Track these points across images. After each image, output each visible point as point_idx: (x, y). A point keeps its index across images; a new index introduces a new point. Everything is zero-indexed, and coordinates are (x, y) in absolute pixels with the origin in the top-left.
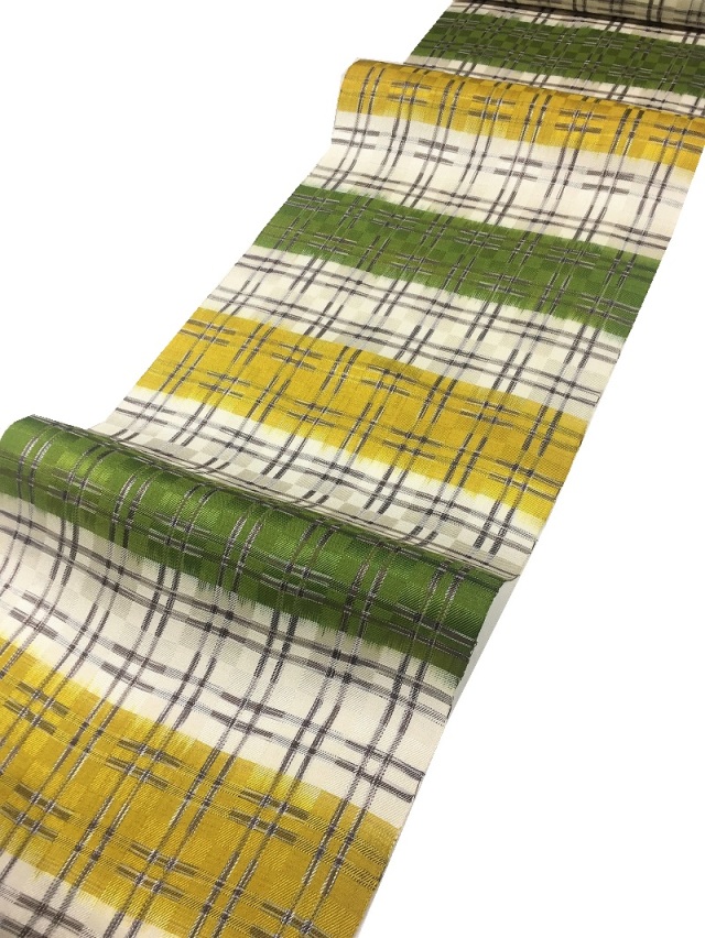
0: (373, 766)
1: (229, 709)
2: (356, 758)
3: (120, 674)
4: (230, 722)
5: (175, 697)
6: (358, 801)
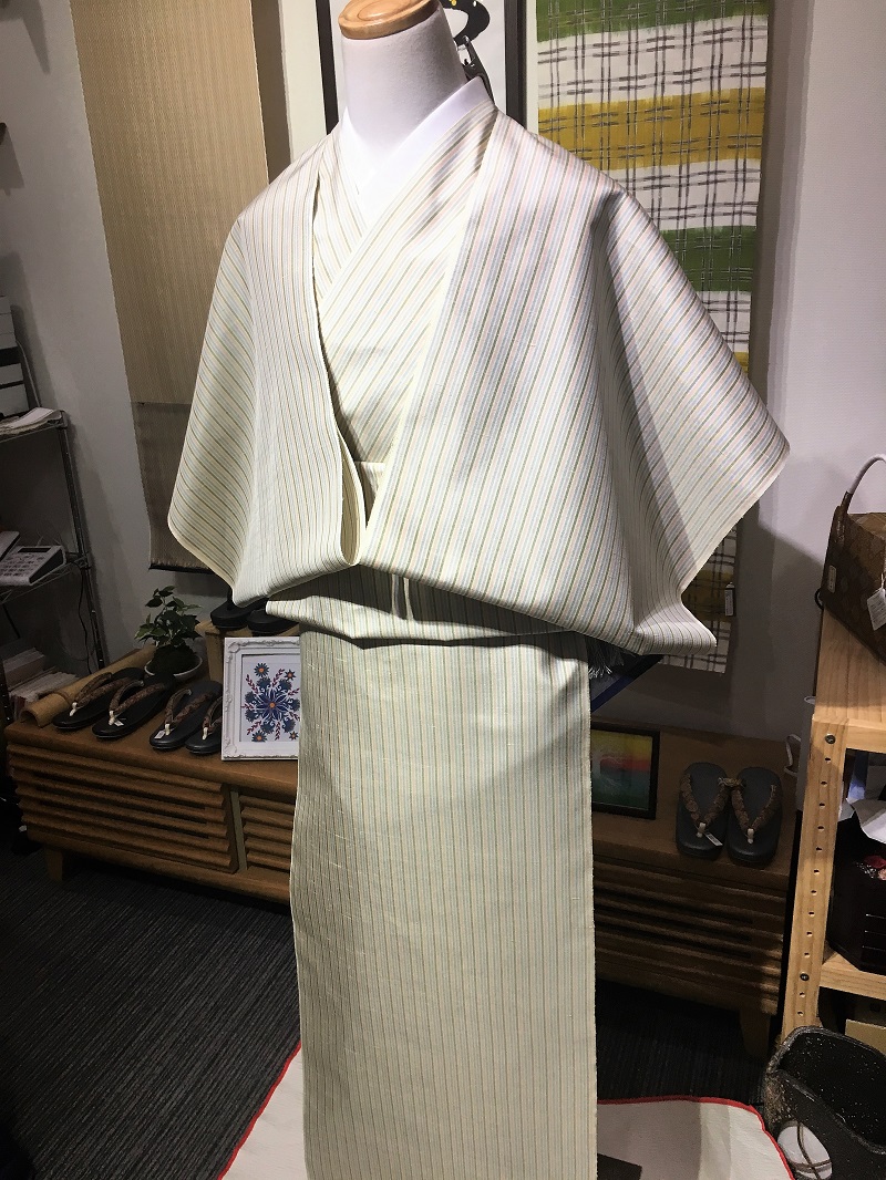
0: (745, 71)
1: (679, 78)
2: (737, 71)
3: (629, 88)
4: (682, 82)
5: (656, 84)
6: (745, 86)
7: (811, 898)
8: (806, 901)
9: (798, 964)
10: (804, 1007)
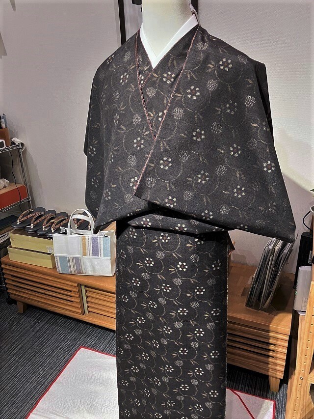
7: (306, 350)
8: (304, 351)
9: (300, 373)
10: (301, 389)
